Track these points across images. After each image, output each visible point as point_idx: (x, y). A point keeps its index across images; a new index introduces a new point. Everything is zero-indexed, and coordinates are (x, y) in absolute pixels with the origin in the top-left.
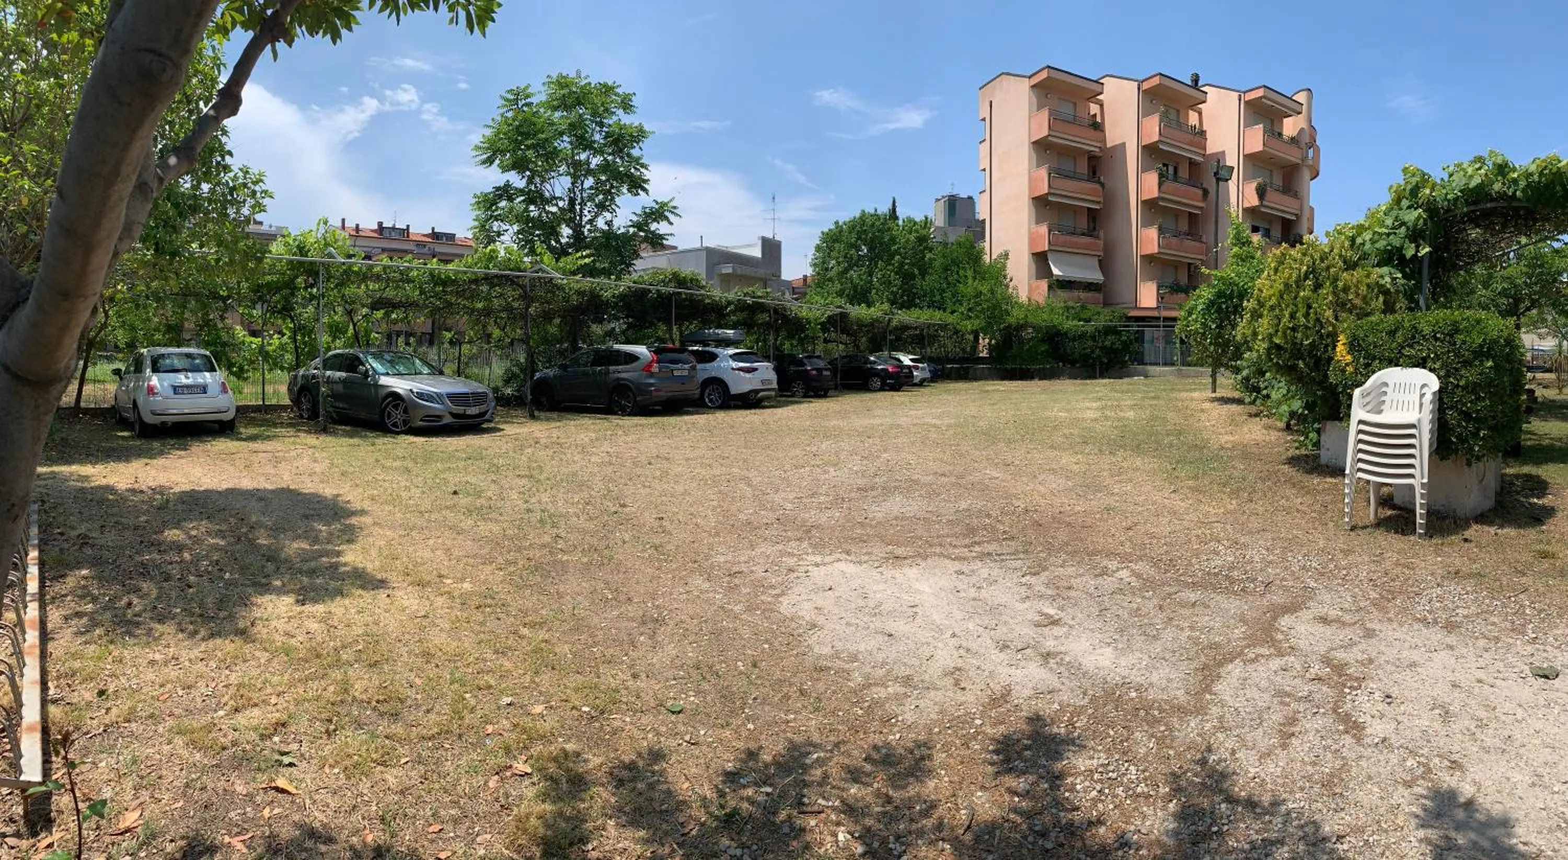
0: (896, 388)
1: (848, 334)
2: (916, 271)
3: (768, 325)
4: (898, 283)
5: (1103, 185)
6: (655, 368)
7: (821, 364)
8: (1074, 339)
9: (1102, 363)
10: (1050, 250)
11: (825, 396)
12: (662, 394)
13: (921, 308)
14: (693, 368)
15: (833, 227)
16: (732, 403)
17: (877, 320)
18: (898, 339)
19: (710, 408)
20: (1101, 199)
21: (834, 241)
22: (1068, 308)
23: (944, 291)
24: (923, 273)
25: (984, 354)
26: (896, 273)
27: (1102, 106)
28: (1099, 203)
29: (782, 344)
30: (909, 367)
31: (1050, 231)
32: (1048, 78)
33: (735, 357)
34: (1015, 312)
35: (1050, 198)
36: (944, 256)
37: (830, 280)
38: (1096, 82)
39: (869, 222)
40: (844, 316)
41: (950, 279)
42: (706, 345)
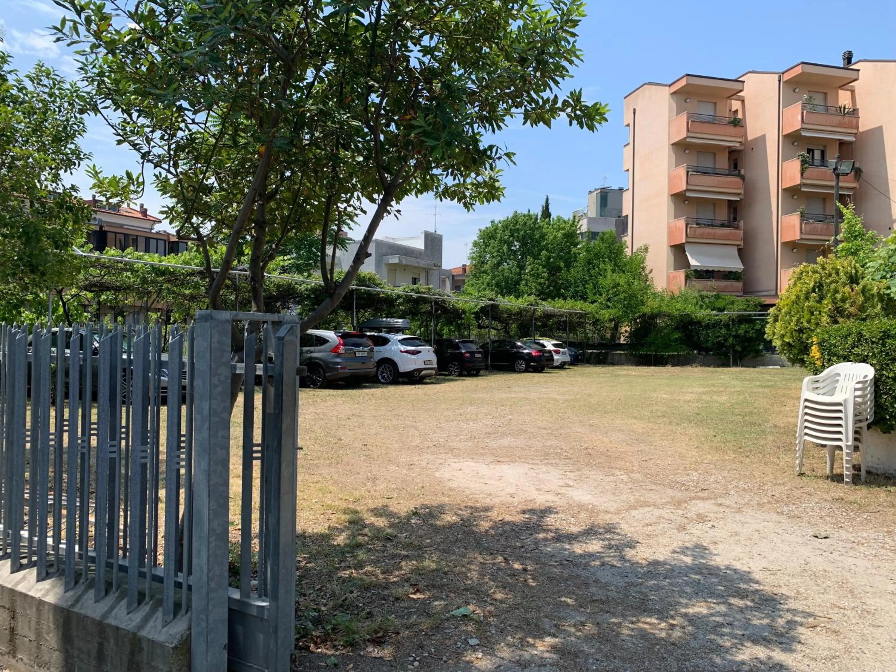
0: (538, 370)
1: (500, 322)
2: (562, 265)
3: (430, 313)
4: (546, 275)
5: (743, 178)
6: (342, 350)
7: (474, 347)
8: (708, 326)
9: (735, 351)
10: (687, 242)
11: (477, 375)
12: (346, 371)
13: (565, 299)
14: (372, 350)
15: (489, 225)
16: (401, 380)
17: (525, 310)
18: (544, 325)
19: (383, 383)
20: (742, 191)
21: (490, 238)
22: (702, 297)
23: (586, 282)
24: (568, 266)
25: (622, 341)
26: (544, 267)
27: (743, 101)
28: (739, 194)
29: (441, 330)
30: (550, 352)
31: (687, 225)
32: (688, 85)
33: (403, 342)
34: (650, 303)
35: (688, 194)
36: (588, 251)
37: (485, 272)
38: (736, 81)
39: (521, 221)
40: (494, 307)
41: (592, 272)
42: (380, 331)
